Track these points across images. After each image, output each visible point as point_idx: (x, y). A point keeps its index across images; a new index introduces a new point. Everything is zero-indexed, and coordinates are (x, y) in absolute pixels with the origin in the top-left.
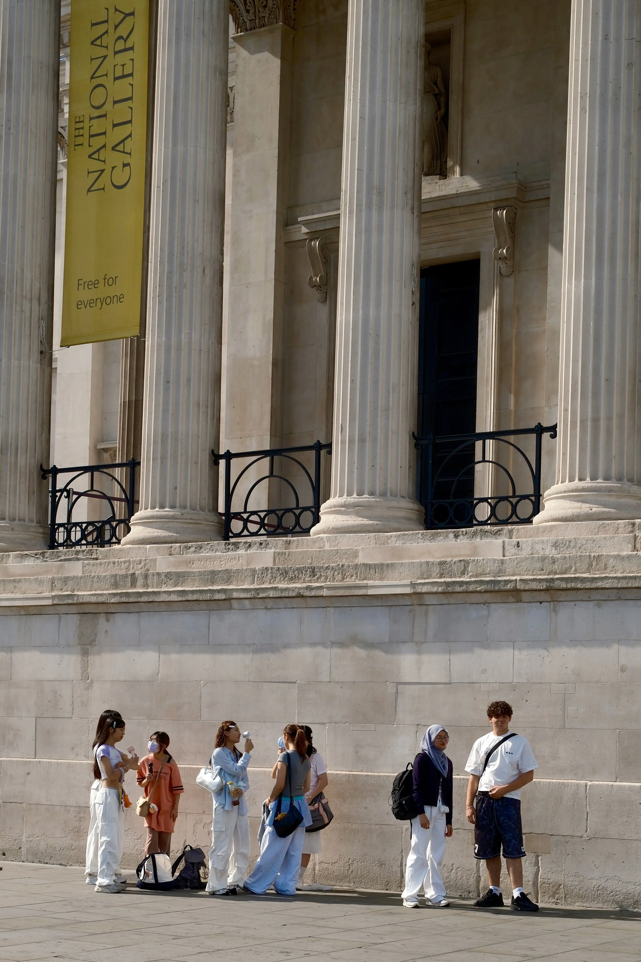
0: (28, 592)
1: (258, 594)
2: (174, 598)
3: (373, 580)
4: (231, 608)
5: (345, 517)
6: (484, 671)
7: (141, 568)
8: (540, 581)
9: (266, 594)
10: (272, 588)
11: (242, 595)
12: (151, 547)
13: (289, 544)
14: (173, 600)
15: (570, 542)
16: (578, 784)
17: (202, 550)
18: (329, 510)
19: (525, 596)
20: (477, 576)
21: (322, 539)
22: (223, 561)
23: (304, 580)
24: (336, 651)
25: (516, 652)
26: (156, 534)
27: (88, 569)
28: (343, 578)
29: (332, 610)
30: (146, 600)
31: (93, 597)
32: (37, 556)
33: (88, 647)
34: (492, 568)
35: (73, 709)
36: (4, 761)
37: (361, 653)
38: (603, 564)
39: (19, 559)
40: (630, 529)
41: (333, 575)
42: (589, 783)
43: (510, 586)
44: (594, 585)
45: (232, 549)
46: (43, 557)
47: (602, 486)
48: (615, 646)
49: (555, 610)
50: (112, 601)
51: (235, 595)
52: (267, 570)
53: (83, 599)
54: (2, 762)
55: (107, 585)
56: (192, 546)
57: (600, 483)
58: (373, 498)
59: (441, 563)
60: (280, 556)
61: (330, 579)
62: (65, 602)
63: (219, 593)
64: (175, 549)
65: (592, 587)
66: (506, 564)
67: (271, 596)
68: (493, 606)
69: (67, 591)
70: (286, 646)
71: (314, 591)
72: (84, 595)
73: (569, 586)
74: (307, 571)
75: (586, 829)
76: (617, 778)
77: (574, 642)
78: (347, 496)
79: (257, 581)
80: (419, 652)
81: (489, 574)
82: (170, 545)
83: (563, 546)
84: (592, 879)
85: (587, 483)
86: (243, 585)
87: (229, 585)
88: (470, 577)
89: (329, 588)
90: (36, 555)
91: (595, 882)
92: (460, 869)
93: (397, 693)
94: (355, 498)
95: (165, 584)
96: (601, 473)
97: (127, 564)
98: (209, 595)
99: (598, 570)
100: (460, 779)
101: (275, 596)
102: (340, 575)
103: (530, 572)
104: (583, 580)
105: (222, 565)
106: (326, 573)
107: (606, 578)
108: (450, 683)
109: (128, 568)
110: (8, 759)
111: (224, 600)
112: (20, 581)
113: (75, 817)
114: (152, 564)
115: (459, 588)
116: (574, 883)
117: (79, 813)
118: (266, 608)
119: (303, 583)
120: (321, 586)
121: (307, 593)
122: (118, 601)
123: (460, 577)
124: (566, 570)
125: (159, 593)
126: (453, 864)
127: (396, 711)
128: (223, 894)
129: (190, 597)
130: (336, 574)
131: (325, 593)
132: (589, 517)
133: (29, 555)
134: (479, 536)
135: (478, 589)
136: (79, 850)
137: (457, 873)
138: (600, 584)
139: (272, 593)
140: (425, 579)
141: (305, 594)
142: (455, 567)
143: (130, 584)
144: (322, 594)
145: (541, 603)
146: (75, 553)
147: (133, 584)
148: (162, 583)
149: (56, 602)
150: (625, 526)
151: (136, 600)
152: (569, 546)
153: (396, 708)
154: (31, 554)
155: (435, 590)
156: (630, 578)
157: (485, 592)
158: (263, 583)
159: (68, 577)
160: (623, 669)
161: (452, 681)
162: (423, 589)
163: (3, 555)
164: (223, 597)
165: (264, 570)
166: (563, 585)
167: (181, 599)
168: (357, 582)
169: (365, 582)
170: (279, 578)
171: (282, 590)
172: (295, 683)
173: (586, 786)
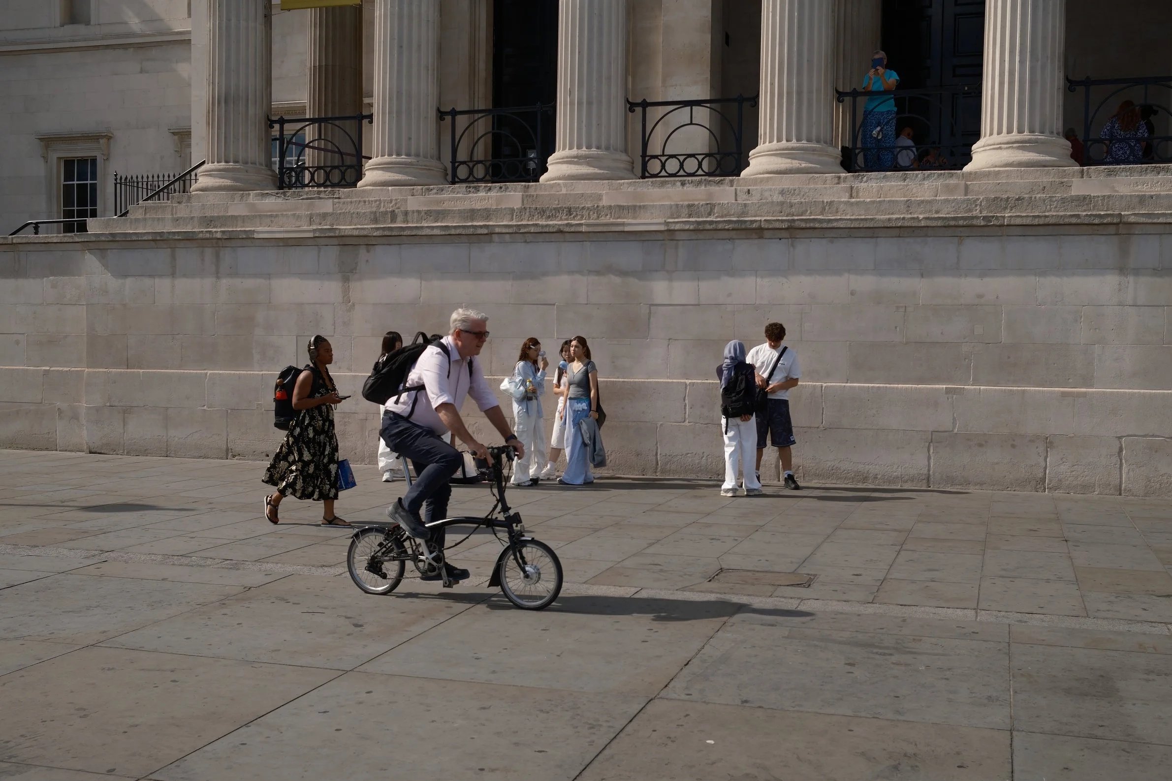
0: (286, 226)
1: (520, 229)
2: (436, 232)
3: (626, 218)
4: (491, 241)
5: (577, 167)
6: (730, 295)
7: (392, 207)
8: (782, 221)
9: (527, 229)
10: (533, 225)
11: (504, 231)
12: (393, 189)
13: (528, 188)
14: (436, 233)
15: (795, 190)
16: (814, 386)
17: (444, 192)
18: (562, 160)
19: (767, 234)
20: (722, 217)
21: (559, 184)
22: (473, 201)
23: (561, 218)
24: (593, 278)
25: (758, 279)
26: (397, 178)
27: (338, 207)
28: (598, 217)
29: (588, 244)
30: (409, 234)
31: (355, 231)
32: (279, 195)
33: (349, 274)
34: (736, 210)
35: (335, 329)
36: (265, 374)
37: (617, 280)
38: (835, 209)
39: (260, 197)
40: (836, 181)
41: (589, 214)
42: (824, 385)
43: (756, 226)
44: (830, 225)
45: (473, 192)
46: (285, 196)
47: (808, 147)
48: (846, 275)
49: (793, 246)
50: (375, 234)
51: (497, 230)
52: (526, 210)
53: (345, 232)
54: (264, 376)
55: (366, 221)
56: (434, 188)
57: (804, 144)
58: (601, 151)
59: (689, 206)
60: (528, 198)
61: (586, 218)
62: (327, 235)
63: (482, 228)
64: (417, 191)
65: (828, 226)
66: (749, 207)
67: (532, 231)
68: (737, 241)
69: (326, 225)
70: (545, 274)
71: (574, 227)
72: (346, 229)
73: (808, 225)
74: (564, 210)
75: (821, 421)
76: (848, 380)
77: (810, 272)
78: (577, 149)
79: (516, 218)
80: (670, 280)
81: (733, 215)
82: (412, 187)
83: (788, 193)
84: (827, 461)
85: (794, 143)
86: (502, 222)
87: (489, 221)
88: (717, 217)
89: (588, 225)
90: (277, 194)
91: (829, 464)
92: (710, 456)
93: (650, 313)
94: (585, 151)
95: (425, 220)
96: (804, 135)
97: (378, 202)
98: (471, 230)
99: (830, 213)
100: (710, 383)
101: (536, 231)
102: (595, 215)
103: (771, 214)
104: (820, 221)
105: (472, 204)
106: (582, 212)
107: (840, 219)
108: (699, 305)
109: (379, 207)
110: (269, 372)
111: (487, 234)
112: (277, 216)
113: (340, 422)
114: (403, 203)
115: (709, 226)
116: (811, 464)
117: (343, 418)
118: (525, 242)
119: (560, 220)
120: (580, 224)
121: (567, 229)
122: (381, 234)
123: (707, 217)
124: (802, 213)
125: (422, 227)
126: (703, 453)
127: (649, 328)
128: (529, 486)
129: (453, 232)
130: (591, 213)
131: (584, 229)
132: (799, 171)
133: (270, 194)
134: (703, 185)
135: (726, 227)
136: (344, 451)
137: (707, 460)
138: (835, 224)
139: (532, 229)
140: (675, 218)
141: (565, 230)
142: (702, 209)
143: (390, 220)
144: (581, 230)
145: (780, 239)
146: (317, 193)
147: (393, 220)
148: (422, 219)
149: (317, 235)
150: (832, 179)
151: (398, 234)
152: (794, 194)
153: (649, 325)
154: (273, 193)
155: (687, 227)
156: (862, 219)
157: (733, 230)
158: (522, 220)
159: (327, 213)
160: (853, 293)
161: (700, 303)
162: (676, 226)
163: (243, 194)
164: (485, 231)
165: (522, 209)
166: (803, 225)
167: (444, 233)
168: (612, 220)
169: (619, 220)
170: (537, 216)
171: (542, 226)
172: (554, 305)
173: (822, 387)
